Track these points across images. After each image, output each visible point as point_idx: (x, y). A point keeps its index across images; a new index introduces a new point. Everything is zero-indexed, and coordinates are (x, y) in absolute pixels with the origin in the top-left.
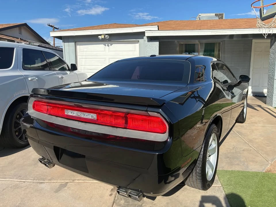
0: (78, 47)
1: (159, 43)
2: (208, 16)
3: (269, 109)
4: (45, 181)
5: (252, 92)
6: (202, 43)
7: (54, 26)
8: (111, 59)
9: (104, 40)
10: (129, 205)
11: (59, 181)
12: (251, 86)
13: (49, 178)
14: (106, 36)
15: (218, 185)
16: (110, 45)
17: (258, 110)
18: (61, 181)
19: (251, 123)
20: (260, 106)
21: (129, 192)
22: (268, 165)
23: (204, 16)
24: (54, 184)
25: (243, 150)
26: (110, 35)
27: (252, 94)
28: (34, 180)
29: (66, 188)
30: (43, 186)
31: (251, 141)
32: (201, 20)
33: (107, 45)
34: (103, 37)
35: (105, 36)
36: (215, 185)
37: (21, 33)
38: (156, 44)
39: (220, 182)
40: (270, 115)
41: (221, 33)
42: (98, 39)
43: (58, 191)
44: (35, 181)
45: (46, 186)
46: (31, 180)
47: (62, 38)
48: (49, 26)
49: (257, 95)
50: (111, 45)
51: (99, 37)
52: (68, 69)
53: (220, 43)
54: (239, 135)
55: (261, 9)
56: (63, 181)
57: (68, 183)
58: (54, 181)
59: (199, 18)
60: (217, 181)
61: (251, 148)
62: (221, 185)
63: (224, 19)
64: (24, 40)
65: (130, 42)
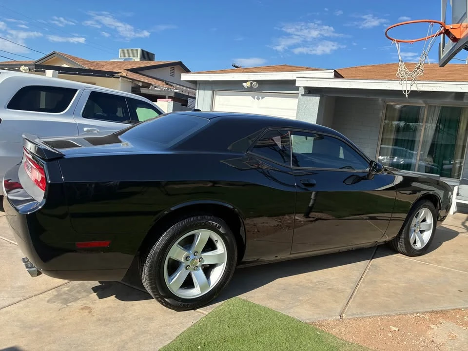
0: (216, 97)
1: (320, 99)
9: (250, 90)
14: (254, 83)
16: (261, 97)
25: (330, 289)
26: (260, 82)
33: (256, 97)
34: (249, 84)
35: (251, 83)
37: (172, 75)
38: (316, 100)
42: (243, 86)
47: (198, 82)
50: (262, 98)
51: (244, 84)
64: (170, 84)
65: (289, 96)
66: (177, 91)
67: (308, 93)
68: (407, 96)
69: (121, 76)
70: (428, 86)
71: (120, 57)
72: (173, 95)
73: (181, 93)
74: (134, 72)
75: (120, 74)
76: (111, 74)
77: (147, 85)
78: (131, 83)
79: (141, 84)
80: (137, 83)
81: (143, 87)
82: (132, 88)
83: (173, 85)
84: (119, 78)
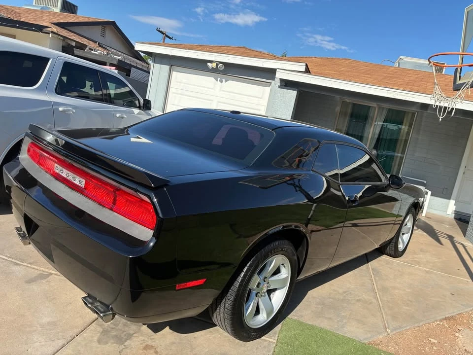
0: (174, 74)
1: (297, 93)
2: (416, 63)
3: (464, 247)
4: (22, 264)
5: (455, 211)
6: (383, 108)
7: (167, 34)
8: (219, 104)
9: (215, 71)
10: (114, 330)
11: (42, 269)
12: (456, 200)
13: (32, 261)
14: (220, 65)
15: (271, 340)
16: (224, 80)
17: (441, 244)
18: (44, 269)
19: (410, 262)
20: (451, 238)
21: (97, 305)
22: (381, 333)
23: (408, 61)
24: (33, 270)
25: (359, 300)
26: (226, 65)
27: (454, 215)
28: (10, 257)
29: (44, 281)
30: (16, 268)
31: (384, 290)
32: (400, 67)
33: (219, 79)
34: (214, 65)
35: (217, 65)
36: (267, 339)
37: (103, 36)
38: (292, 94)
39: (278, 336)
40: (457, 256)
41: (405, 97)
42: (207, 66)
43: (30, 281)
44: (11, 260)
45: (19, 271)
46: (6, 256)
47: (153, 55)
48: (159, 31)
49: (463, 218)
50: (226, 81)
51: (209, 64)
52: (138, 105)
53: (413, 114)
54: (372, 274)
55: (457, 69)
56: (47, 270)
57: (51, 274)
58: (35, 267)
59: (399, 63)
60: (275, 333)
61: (374, 301)
62: (275, 341)
63: (443, 73)
64: (104, 46)
65: (257, 83)
66: (119, 58)
67: (285, 86)
68: (440, 120)
69: (52, 32)
70: (402, 95)
71: (34, 4)
72: (115, 62)
73: (123, 60)
74: (62, 28)
75: (48, 29)
76: (40, 28)
77: (82, 47)
78: (62, 41)
79: (74, 44)
80: (69, 42)
81: (77, 47)
82: (63, 47)
83: (108, 48)
84: (49, 33)
